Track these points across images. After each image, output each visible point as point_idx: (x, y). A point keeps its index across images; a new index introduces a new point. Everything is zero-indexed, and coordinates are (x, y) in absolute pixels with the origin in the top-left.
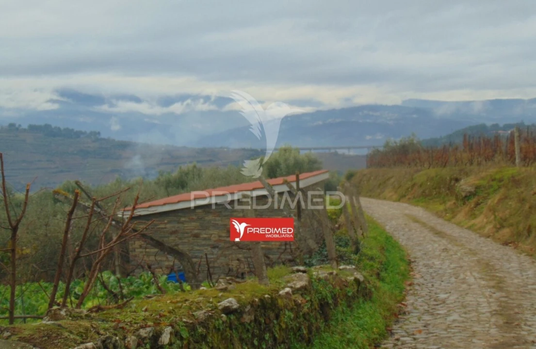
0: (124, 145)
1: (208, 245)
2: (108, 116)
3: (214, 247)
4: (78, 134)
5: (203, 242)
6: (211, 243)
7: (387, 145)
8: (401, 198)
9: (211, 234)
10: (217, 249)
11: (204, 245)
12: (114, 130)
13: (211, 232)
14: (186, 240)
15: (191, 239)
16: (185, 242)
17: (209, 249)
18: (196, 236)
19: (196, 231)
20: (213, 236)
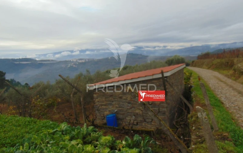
0: (147, 56)
1: (126, 102)
2: (144, 51)
3: (129, 103)
4: (138, 55)
5: (124, 101)
6: (127, 101)
7: (202, 54)
8: (209, 68)
9: (127, 97)
10: (130, 104)
11: (124, 102)
12: (145, 54)
13: (127, 96)
14: (116, 100)
15: (119, 99)
16: (116, 101)
17: (127, 104)
18: (121, 98)
19: (120, 96)
20: (128, 98)
